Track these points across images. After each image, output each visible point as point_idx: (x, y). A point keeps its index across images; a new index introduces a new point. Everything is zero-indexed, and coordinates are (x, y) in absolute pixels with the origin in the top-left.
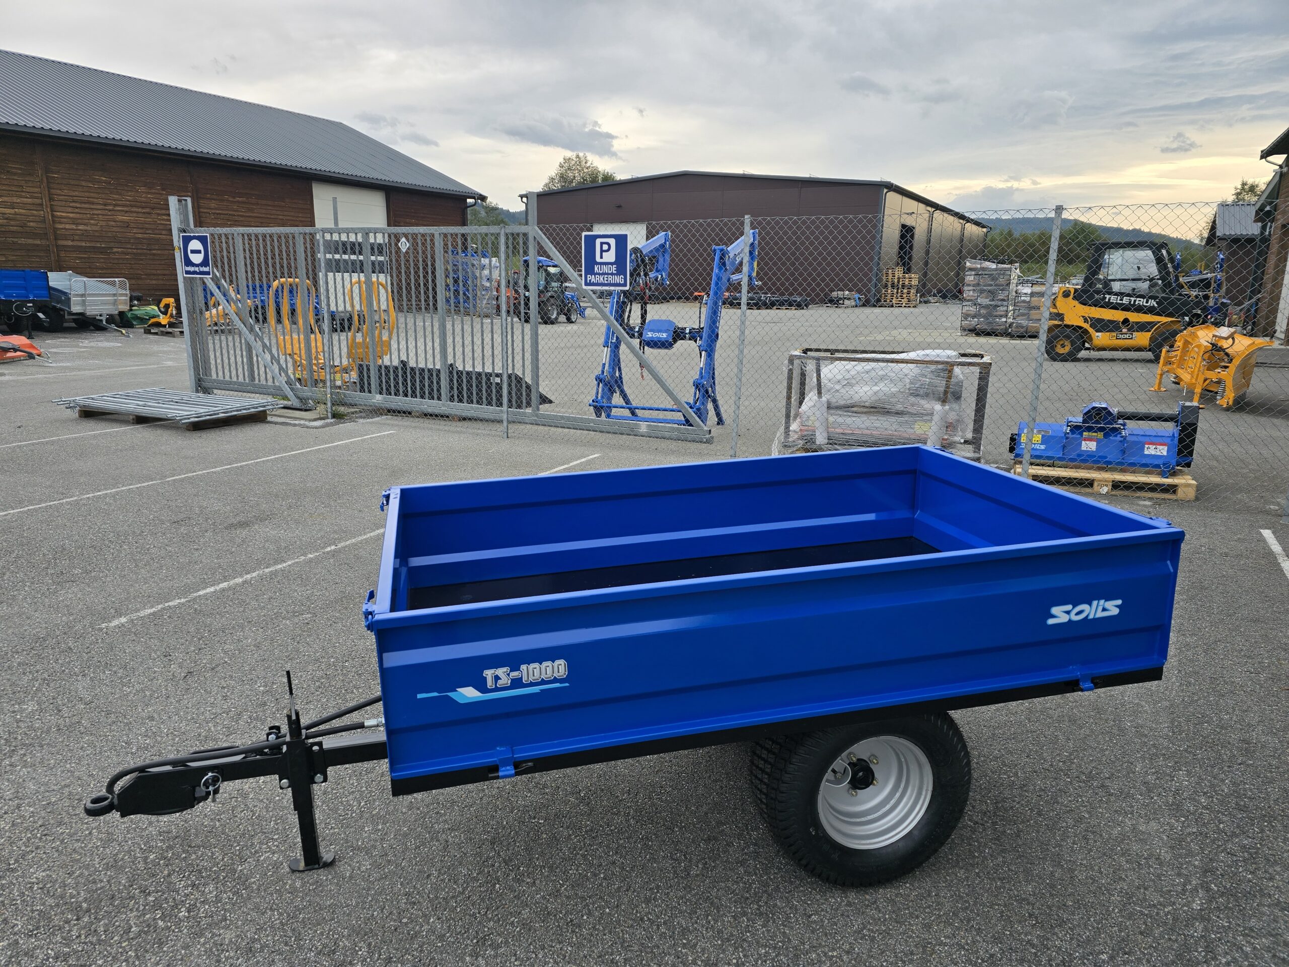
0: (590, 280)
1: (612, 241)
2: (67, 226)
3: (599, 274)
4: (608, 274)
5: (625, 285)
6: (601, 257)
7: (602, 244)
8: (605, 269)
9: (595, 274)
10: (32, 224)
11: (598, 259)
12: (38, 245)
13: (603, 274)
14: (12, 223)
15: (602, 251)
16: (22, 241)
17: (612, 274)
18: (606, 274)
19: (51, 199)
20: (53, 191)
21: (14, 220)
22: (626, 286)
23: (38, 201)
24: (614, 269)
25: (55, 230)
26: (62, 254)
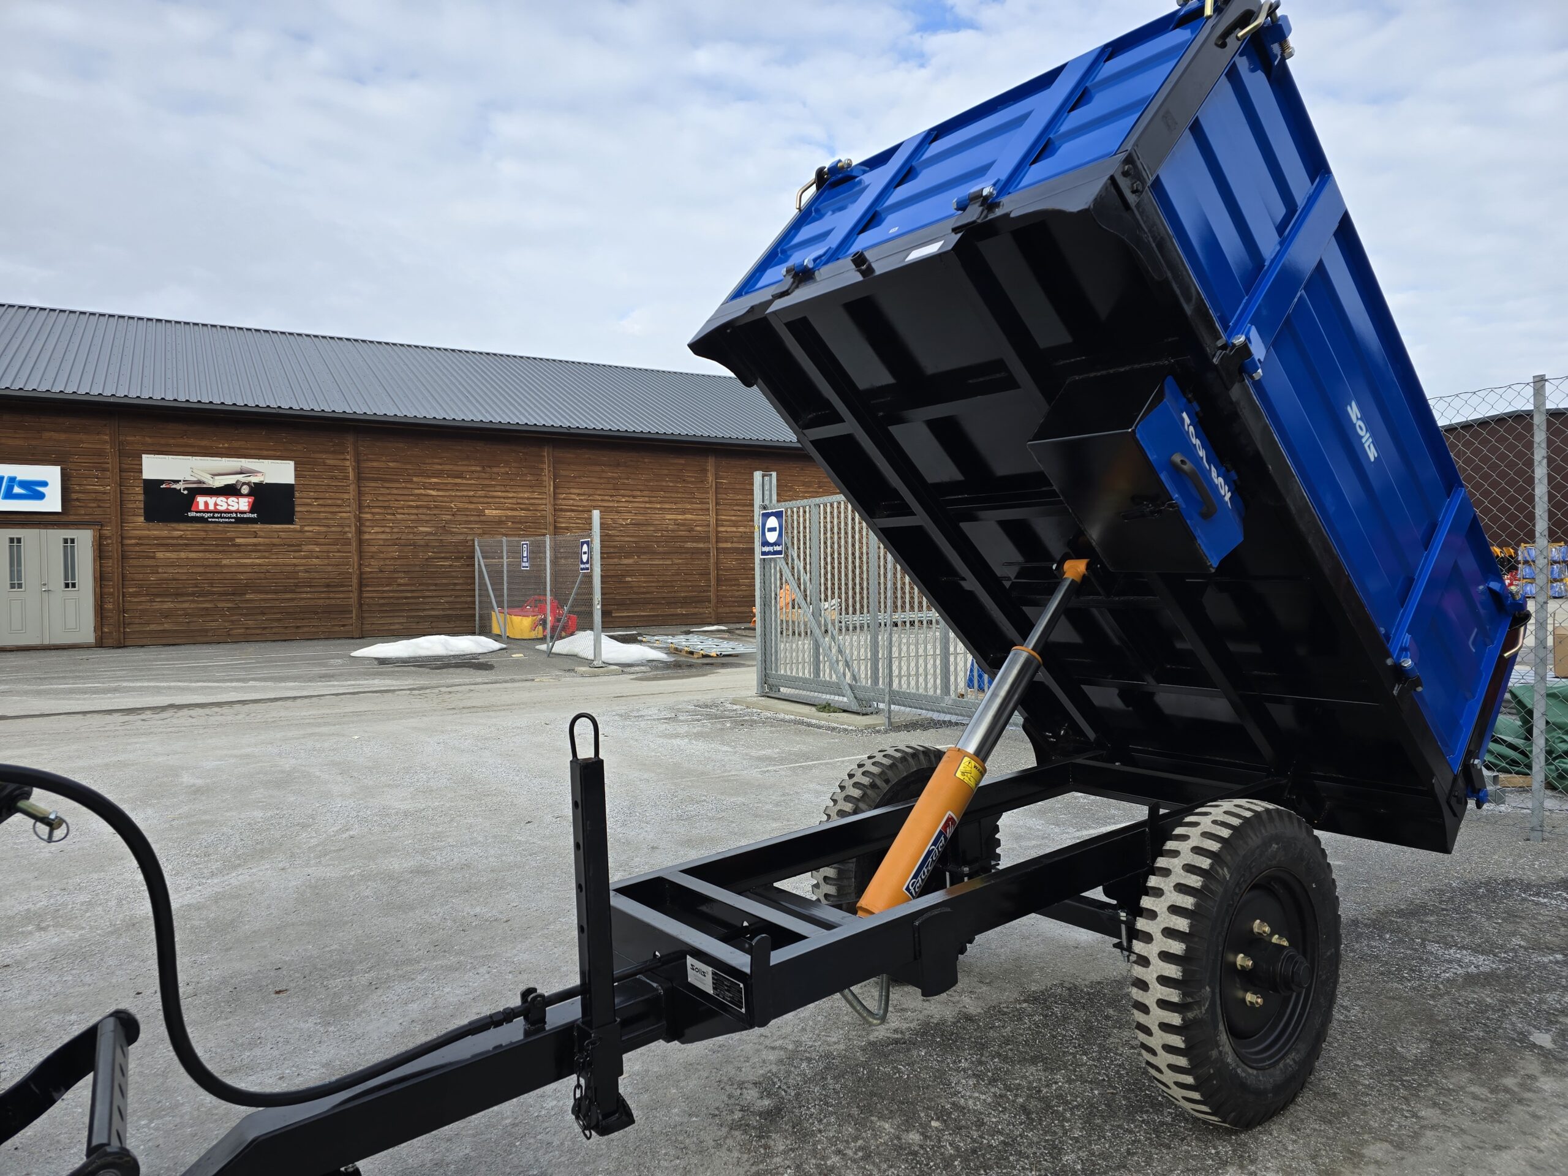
2: (729, 529)
10: (698, 528)
12: (701, 548)
14: (682, 528)
16: (689, 545)
19: (717, 504)
20: (719, 496)
21: (683, 525)
23: (705, 506)
25: (718, 532)
26: (722, 556)
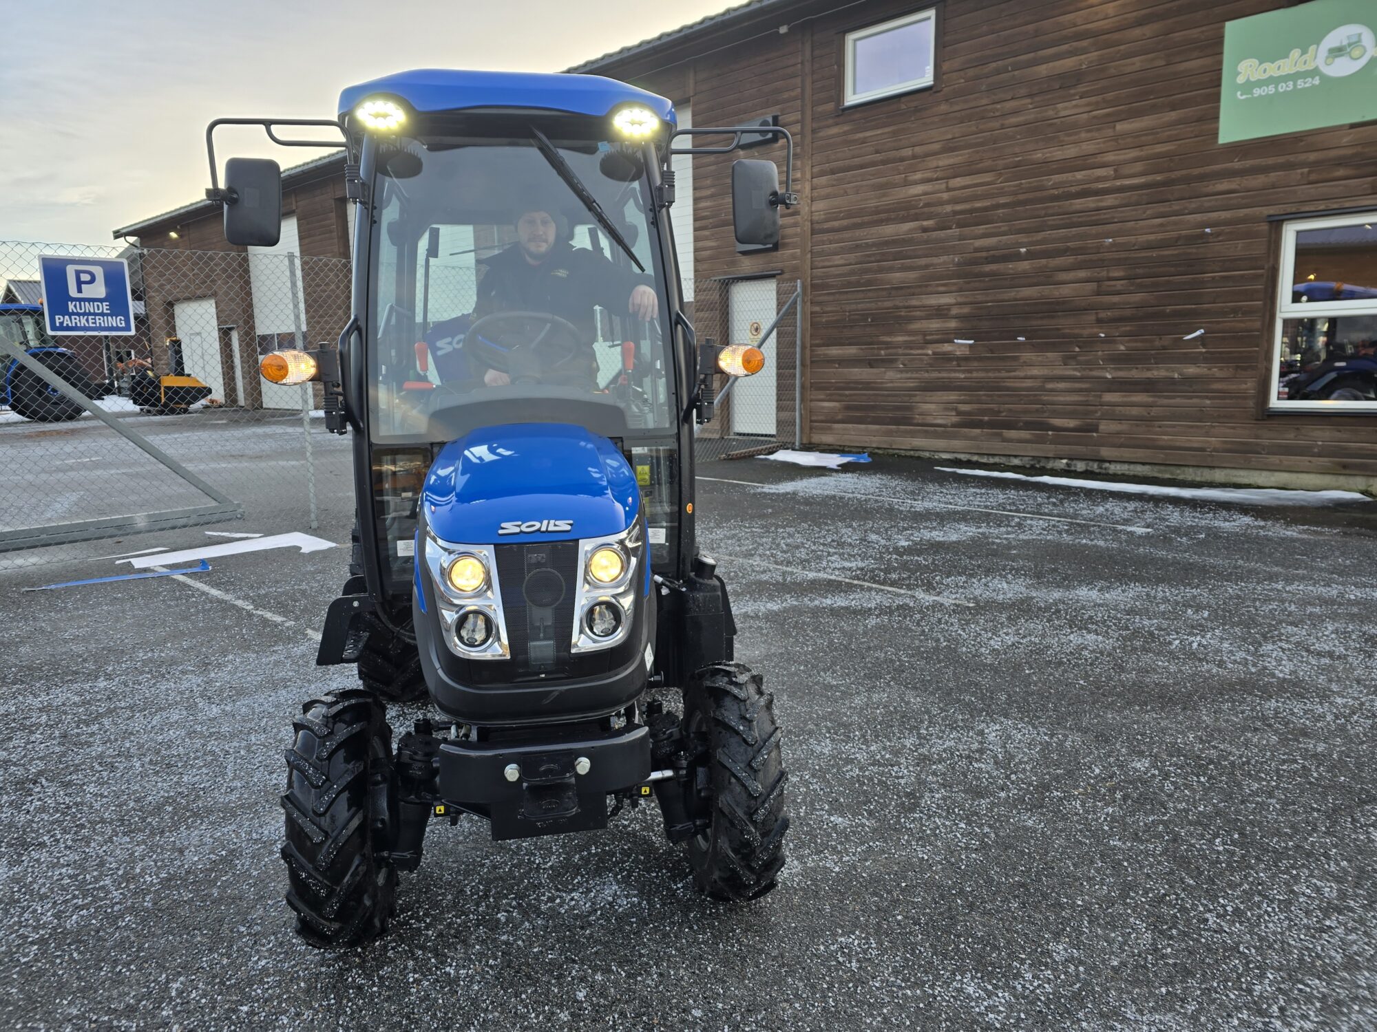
0: (61, 323)
1: (99, 272)
3: (78, 314)
4: (95, 314)
5: (128, 328)
6: (80, 291)
7: (78, 273)
8: (89, 307)
9: (70, 315)
11: (73, 292)
13: (84, 314)
15: (80, 283)
17: (102, 314)
18: (90, 314)
22: (130, 330)
24: (105, 307)
